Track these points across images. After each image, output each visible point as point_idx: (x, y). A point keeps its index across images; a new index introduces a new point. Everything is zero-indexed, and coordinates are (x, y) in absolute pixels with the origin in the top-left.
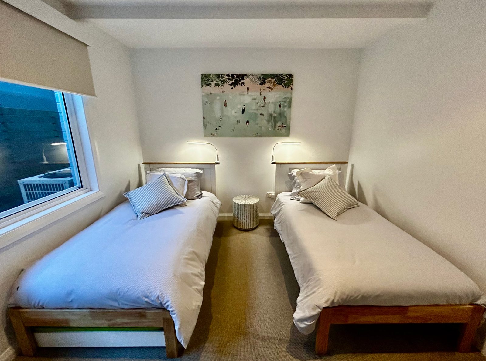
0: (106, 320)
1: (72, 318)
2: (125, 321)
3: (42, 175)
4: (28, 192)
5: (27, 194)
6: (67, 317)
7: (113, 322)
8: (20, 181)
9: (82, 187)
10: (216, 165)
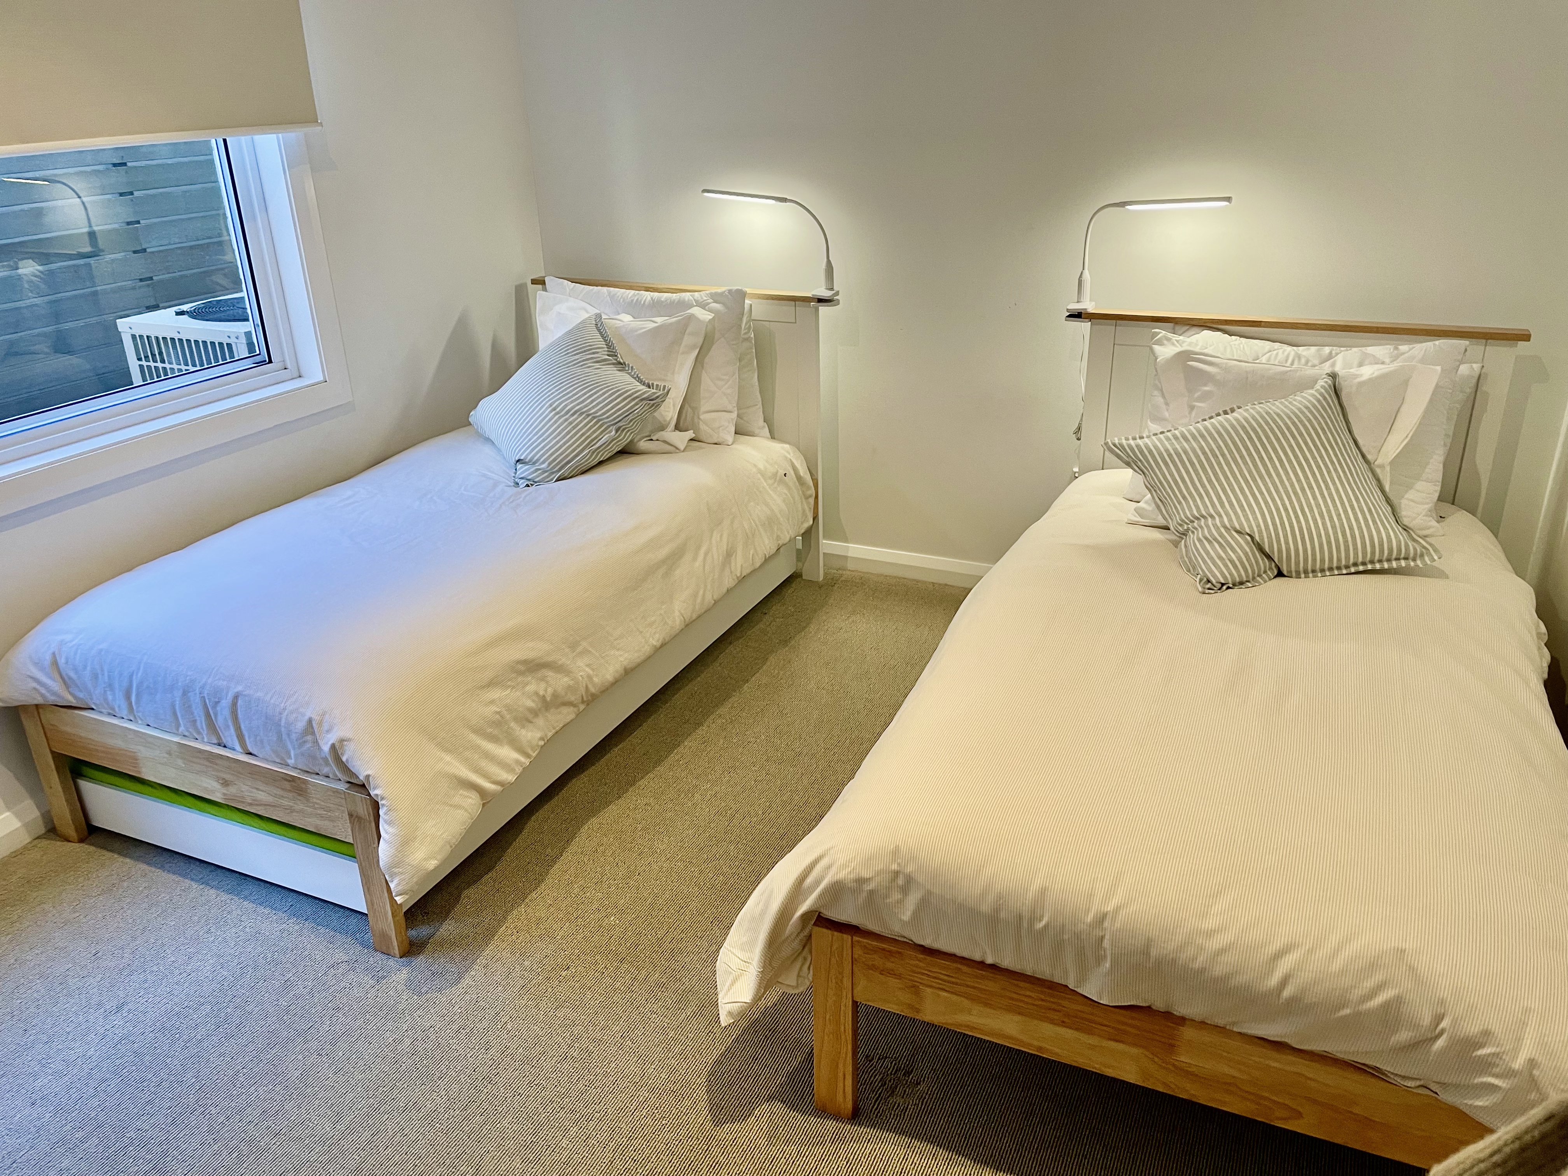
0: (218, 779)
1: (143, 752)
2: (262, 796)
3: (185, 308)
4: (144, 363)
5: (141, 366)
6: (133, 747)
7: (232, 790)
8: (123, 324)
9: (270, 361)
10: (823, 310)
